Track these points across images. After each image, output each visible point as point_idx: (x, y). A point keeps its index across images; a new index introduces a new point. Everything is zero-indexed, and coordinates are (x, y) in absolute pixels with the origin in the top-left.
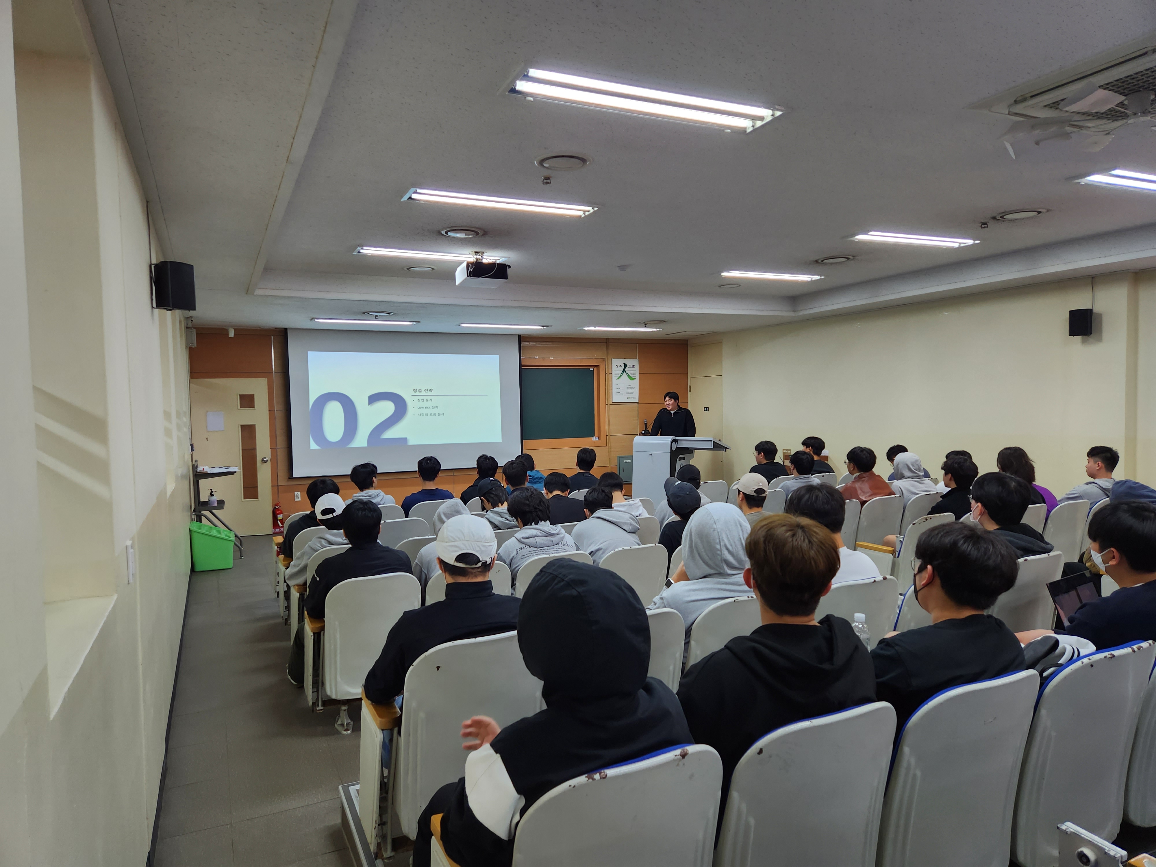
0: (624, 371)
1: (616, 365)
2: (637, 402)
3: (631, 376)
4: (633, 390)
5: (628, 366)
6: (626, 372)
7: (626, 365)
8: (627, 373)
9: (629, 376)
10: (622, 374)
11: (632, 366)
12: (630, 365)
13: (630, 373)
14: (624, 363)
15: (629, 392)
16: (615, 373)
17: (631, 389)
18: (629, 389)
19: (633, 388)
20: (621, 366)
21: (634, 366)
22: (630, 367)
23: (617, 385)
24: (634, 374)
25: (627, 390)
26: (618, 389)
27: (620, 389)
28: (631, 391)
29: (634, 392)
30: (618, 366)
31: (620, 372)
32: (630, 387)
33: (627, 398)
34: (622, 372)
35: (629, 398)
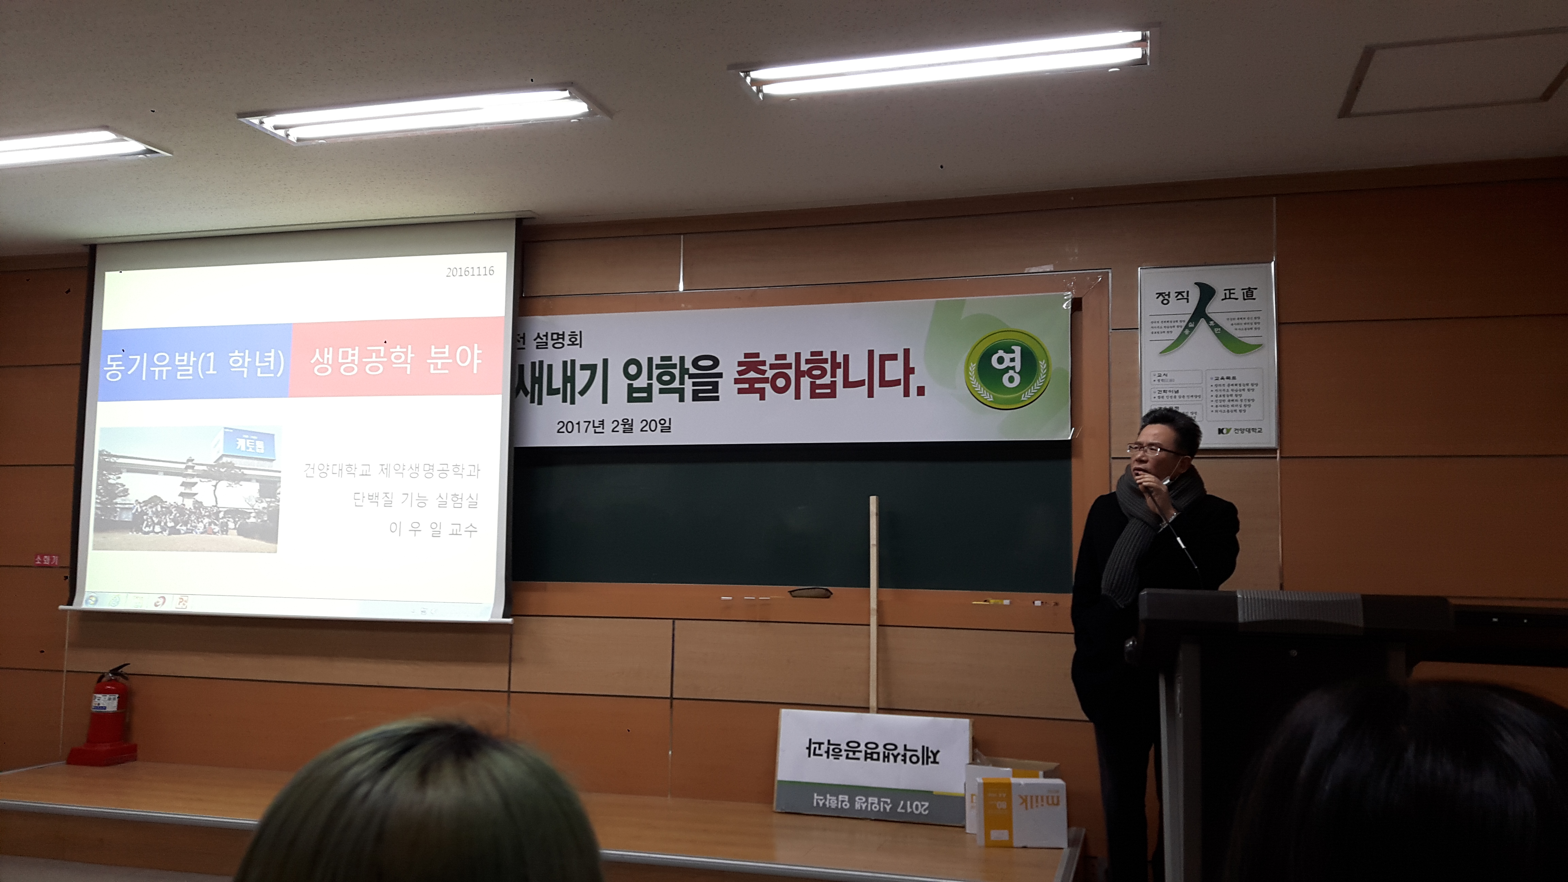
0: (1199, 314)
1: (1160, 294)
2: (1274, 451)
3: (1237, 334)
4: (1246, 395)
5: (1220, 294)
6: (1208, 320)
7: (1207, 293)
8: (1217, 325)
9: (1224, 336)
10: (1192, 329)
11: (1239, 294)
12: (1230, 290)
13: (1233, 322)
14: (1196, 283)
15: (1226, 403)
16: (1154, 325)
17: (1238, 393)
18: (1226, 393)
19: (1246, 388)
20: (1185, 294)
21: (1249, 294)
22: (1232, 296)
23: (1164, 377)
24: (1254, 326)
25: (1214, 398)
26: (1169, 394)
27: (1177, 392)
28: (1239, 398)
29: (1251, 402)
30: (1169, 295)
31: (1179, 324)
32: (1231, 382)
33: (1221, 431)
34: (1190, 320)
35: (1228, 431)
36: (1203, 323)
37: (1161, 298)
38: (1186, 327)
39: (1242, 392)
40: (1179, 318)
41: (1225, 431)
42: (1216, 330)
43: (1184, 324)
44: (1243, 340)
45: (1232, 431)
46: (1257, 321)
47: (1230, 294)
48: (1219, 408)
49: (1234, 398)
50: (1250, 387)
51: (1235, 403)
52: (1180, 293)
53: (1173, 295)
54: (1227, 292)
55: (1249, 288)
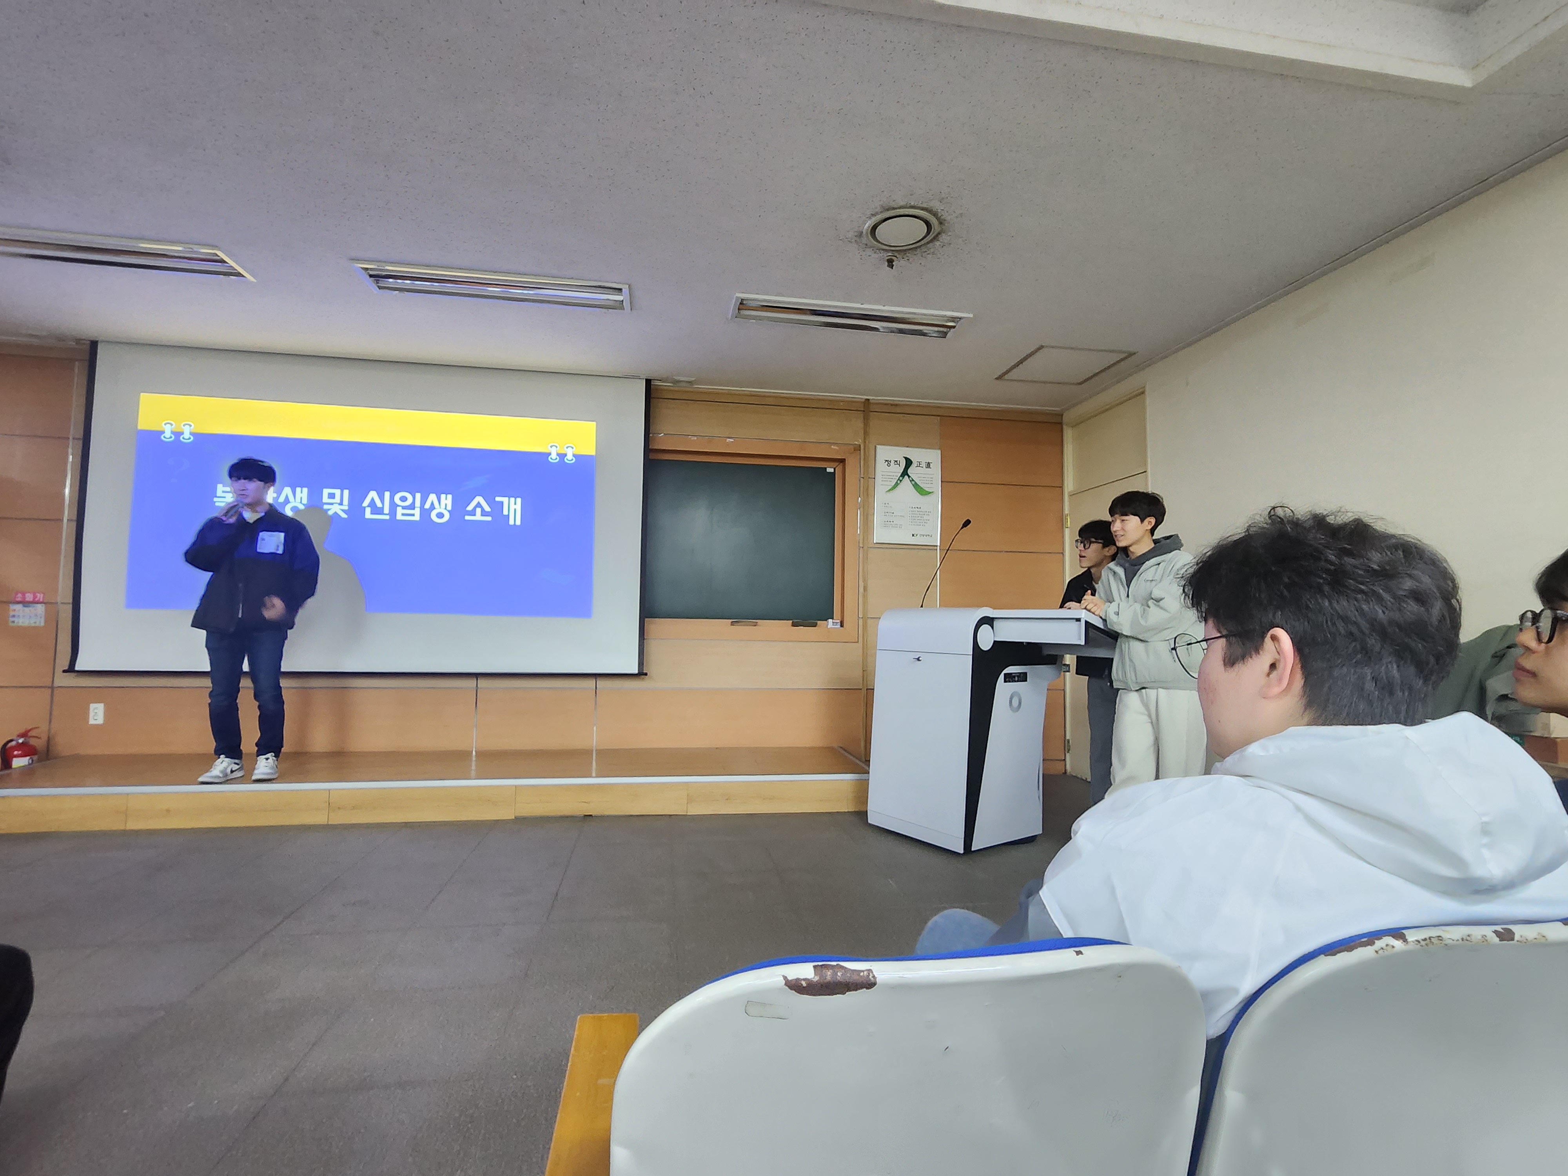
0: (905, 473)
1: (886, 461)
2: (937, 546)
3: (922, 486)
5: (914, 464)
6: (909, 477)
7: (909, 462)
8: (913, 480)
9: (916, 486)
10: (901, 481)
11: (924, 465)
12: (919, 462)
13: (921, 479)
14: (904, 457)
15: (916, 521)
16: (883, 477)
17: (922, 516)
18: (916, 515)
19: (926, 513)
20: (898, 462)
21: (928, 465)
22: (920, 465)
23: (887, 505)
24: (930, 482)
25: (911, 518)
26: (890, 514)
27: (893, 513)
28: (922, 518)
29: (928, 521)
30: (890, 462)
31: (895, 477)
32: (919, 510)
33: (913, 535)
34: (901, 476)
35: (917, 535)
36: (906, 477)
37: (887, 463)
38: (899, 479)
39: (924, 516)
40: (895, 474)
41: (915, 535)
42: (912, 482)
43: (897, 478)
44: (925, 489)
45: (918, 535)
46: (932, 479)
47: (920, 464)
48: (913, 523)
49: (920, 518)
50: (928, 513)
51: (920, 521)
52: (896, 461)
53: (893, 462)
54: (918, 463)
55: (929, 463)
